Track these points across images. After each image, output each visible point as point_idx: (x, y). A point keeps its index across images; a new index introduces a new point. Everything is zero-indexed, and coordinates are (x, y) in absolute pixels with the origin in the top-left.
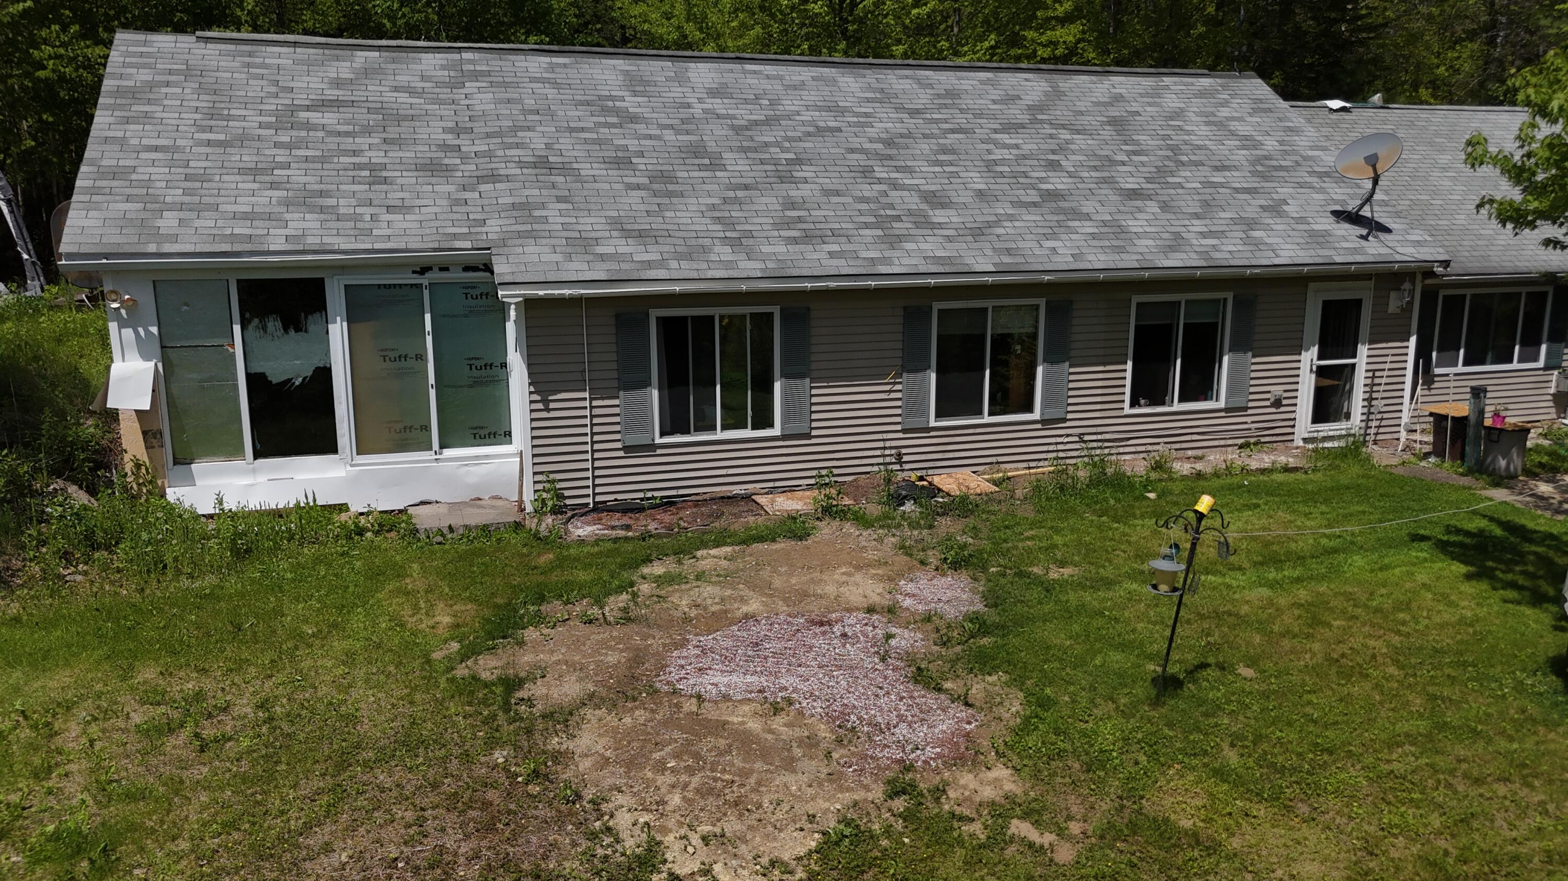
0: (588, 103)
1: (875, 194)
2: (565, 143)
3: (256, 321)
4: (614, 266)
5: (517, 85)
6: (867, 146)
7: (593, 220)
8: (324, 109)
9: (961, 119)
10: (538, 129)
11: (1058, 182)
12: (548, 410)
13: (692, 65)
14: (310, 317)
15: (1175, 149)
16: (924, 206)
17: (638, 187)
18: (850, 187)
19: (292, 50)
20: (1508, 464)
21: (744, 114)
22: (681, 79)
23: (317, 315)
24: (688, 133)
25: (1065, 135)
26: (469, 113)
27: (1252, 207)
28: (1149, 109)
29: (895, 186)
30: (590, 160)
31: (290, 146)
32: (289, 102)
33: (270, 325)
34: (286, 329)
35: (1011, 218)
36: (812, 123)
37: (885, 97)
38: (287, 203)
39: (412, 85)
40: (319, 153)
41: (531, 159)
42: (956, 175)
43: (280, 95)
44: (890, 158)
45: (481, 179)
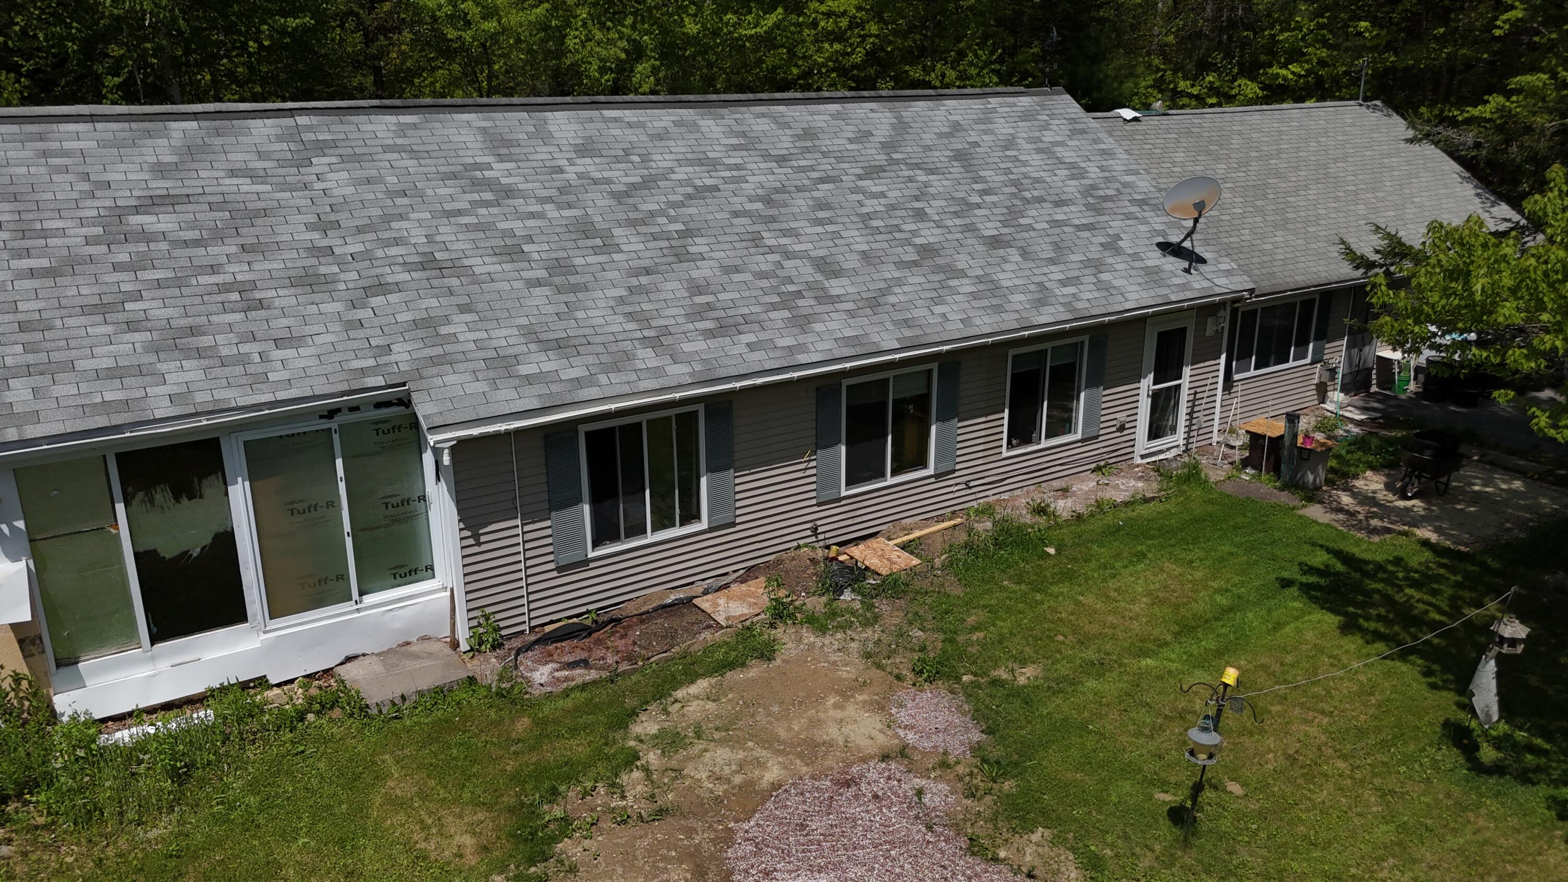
0: (454, 176)
1: (770, 267)
2: (446, 232)
3: (141, 495)
4: (543, 390)
5: (372, 158)
6: (749, 206)
7: (504, 332)
8: (157, 209)
9: (826, 165)
10: (412, 216)
11: (929, 235)
12: (479, 544)
13: (549, 114)
14: (204, 481)
15: (1016, 184)
16: (819, 277)
17: (539, 283)
18: (746, 259)
19: (89, 126)
20: (1315, 479)
21: (623, 177)
22: (542, 135)
23: (212, 478)
24: (570, 206)
25: (922, 177)
26: (328, 201)
27: (1094, 244)
28: (985, 137)
29: (788, 255)
30: (480, 252)
31: (133, 267)
32: (109, 203)
33: (158, 497)
34: (177, 499)
35: (899, 282)
36: (688, 182)
37: (749, 143)
38: (155, 349)
39: (251, 165)
40: (170, 274)
41: (416, 259)
42: (836, 235)
43: (98, 193)
44: (773, 219)
45: (369, 291)
